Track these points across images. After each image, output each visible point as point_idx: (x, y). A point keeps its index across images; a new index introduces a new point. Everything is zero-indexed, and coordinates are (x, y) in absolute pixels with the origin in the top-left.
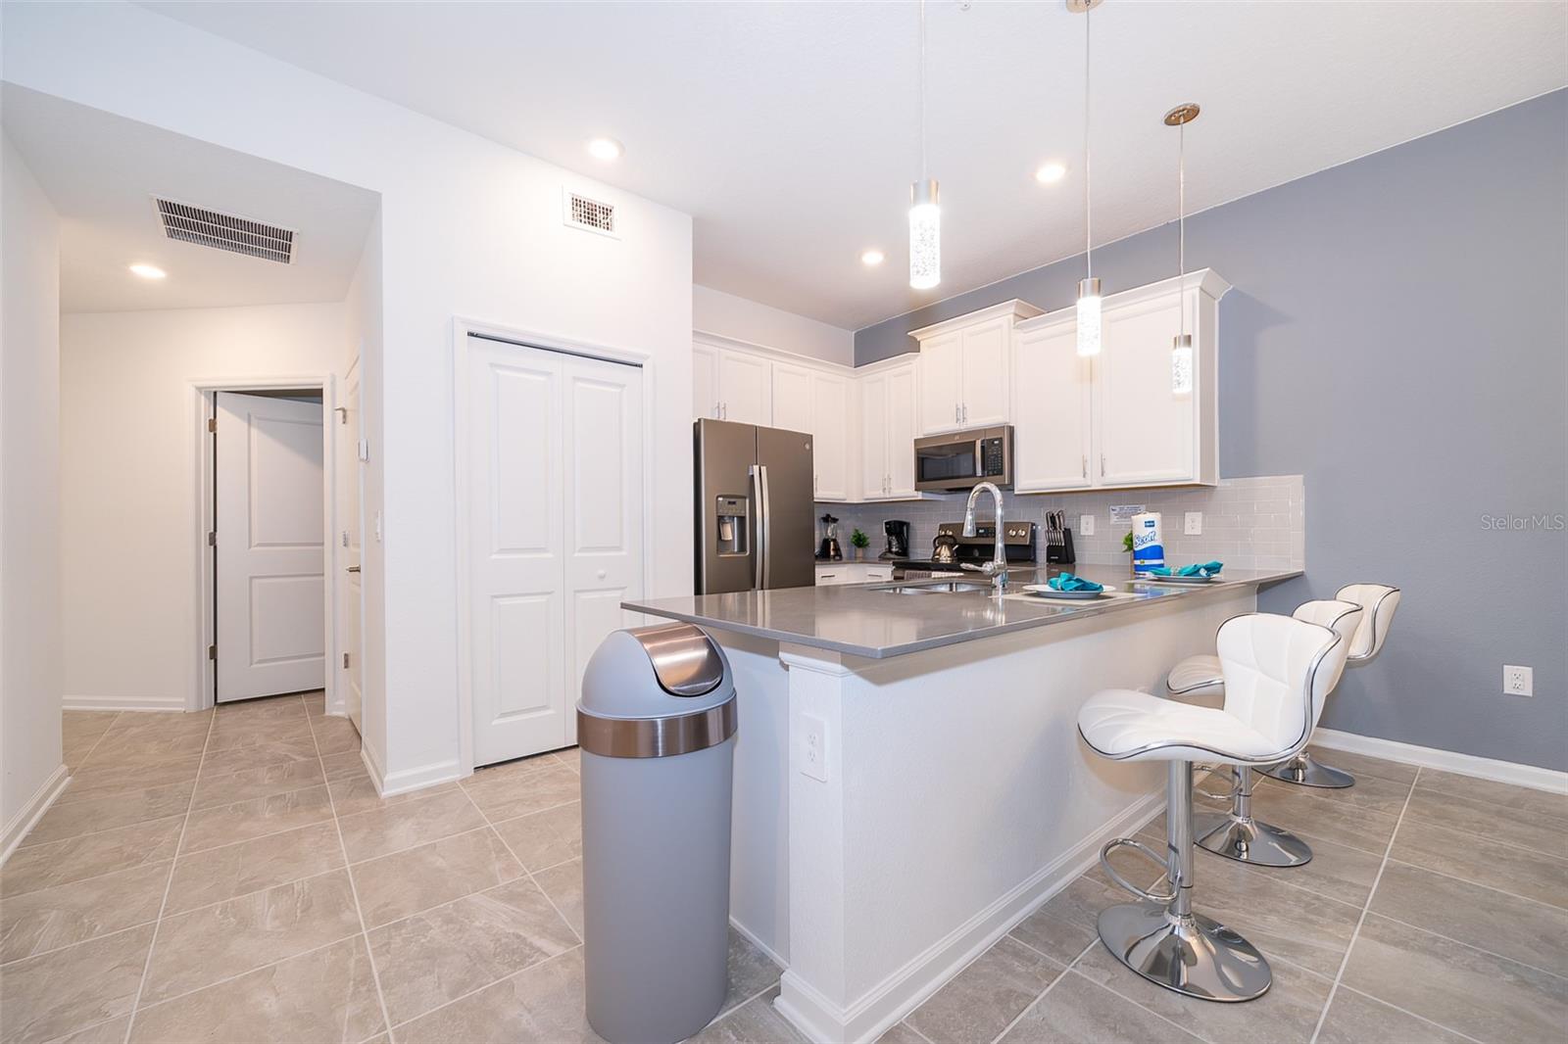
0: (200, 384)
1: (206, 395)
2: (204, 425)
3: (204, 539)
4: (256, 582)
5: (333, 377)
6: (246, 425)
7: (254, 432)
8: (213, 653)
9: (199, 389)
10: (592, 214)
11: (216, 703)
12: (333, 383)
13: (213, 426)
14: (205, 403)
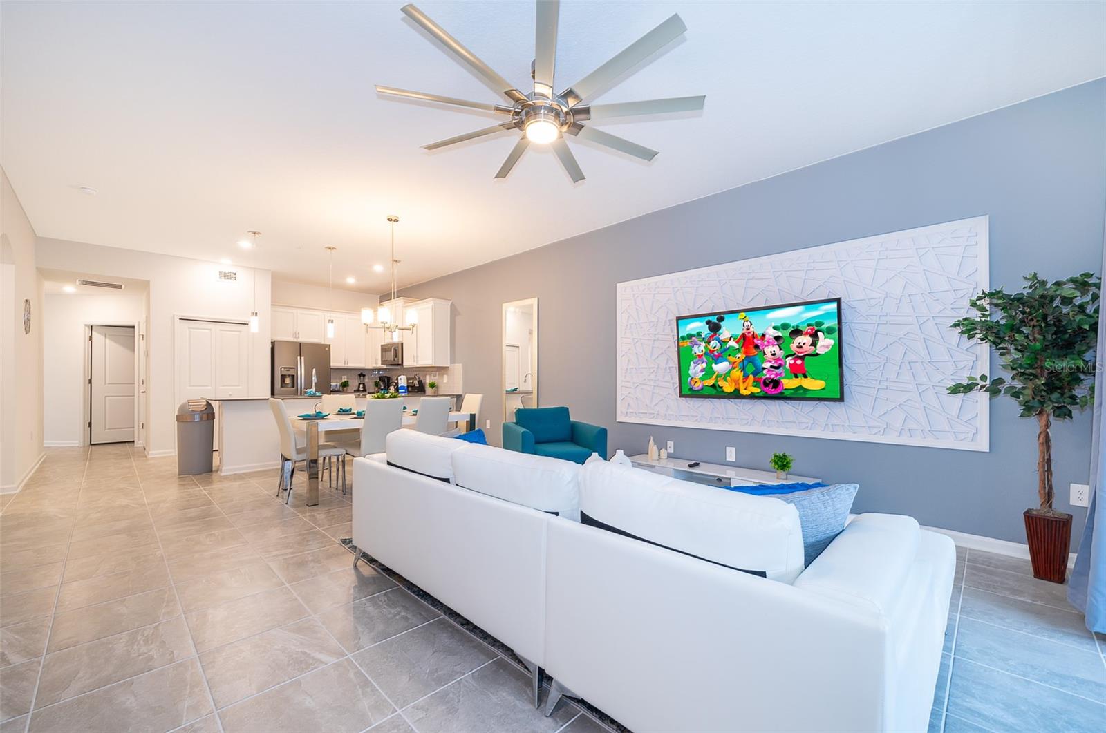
0: (86, 323)
1: (88, 327)
2: (88, 338)
3: (87, 382)
4: (107, 398)
5: (139, 323)
6: (104, 338)
7: (107, 340)
8: (90, 425)
9: (86, 325)
10: (229, 276)
11: (91, 444)
12: (139, 325)
13: (91, 338)
14: (88, 330)
